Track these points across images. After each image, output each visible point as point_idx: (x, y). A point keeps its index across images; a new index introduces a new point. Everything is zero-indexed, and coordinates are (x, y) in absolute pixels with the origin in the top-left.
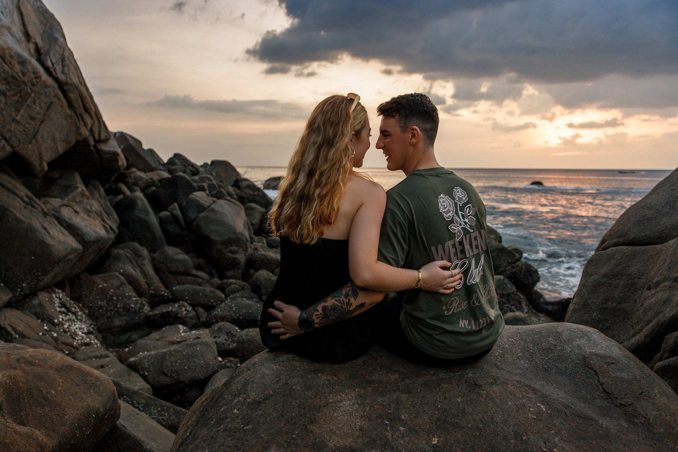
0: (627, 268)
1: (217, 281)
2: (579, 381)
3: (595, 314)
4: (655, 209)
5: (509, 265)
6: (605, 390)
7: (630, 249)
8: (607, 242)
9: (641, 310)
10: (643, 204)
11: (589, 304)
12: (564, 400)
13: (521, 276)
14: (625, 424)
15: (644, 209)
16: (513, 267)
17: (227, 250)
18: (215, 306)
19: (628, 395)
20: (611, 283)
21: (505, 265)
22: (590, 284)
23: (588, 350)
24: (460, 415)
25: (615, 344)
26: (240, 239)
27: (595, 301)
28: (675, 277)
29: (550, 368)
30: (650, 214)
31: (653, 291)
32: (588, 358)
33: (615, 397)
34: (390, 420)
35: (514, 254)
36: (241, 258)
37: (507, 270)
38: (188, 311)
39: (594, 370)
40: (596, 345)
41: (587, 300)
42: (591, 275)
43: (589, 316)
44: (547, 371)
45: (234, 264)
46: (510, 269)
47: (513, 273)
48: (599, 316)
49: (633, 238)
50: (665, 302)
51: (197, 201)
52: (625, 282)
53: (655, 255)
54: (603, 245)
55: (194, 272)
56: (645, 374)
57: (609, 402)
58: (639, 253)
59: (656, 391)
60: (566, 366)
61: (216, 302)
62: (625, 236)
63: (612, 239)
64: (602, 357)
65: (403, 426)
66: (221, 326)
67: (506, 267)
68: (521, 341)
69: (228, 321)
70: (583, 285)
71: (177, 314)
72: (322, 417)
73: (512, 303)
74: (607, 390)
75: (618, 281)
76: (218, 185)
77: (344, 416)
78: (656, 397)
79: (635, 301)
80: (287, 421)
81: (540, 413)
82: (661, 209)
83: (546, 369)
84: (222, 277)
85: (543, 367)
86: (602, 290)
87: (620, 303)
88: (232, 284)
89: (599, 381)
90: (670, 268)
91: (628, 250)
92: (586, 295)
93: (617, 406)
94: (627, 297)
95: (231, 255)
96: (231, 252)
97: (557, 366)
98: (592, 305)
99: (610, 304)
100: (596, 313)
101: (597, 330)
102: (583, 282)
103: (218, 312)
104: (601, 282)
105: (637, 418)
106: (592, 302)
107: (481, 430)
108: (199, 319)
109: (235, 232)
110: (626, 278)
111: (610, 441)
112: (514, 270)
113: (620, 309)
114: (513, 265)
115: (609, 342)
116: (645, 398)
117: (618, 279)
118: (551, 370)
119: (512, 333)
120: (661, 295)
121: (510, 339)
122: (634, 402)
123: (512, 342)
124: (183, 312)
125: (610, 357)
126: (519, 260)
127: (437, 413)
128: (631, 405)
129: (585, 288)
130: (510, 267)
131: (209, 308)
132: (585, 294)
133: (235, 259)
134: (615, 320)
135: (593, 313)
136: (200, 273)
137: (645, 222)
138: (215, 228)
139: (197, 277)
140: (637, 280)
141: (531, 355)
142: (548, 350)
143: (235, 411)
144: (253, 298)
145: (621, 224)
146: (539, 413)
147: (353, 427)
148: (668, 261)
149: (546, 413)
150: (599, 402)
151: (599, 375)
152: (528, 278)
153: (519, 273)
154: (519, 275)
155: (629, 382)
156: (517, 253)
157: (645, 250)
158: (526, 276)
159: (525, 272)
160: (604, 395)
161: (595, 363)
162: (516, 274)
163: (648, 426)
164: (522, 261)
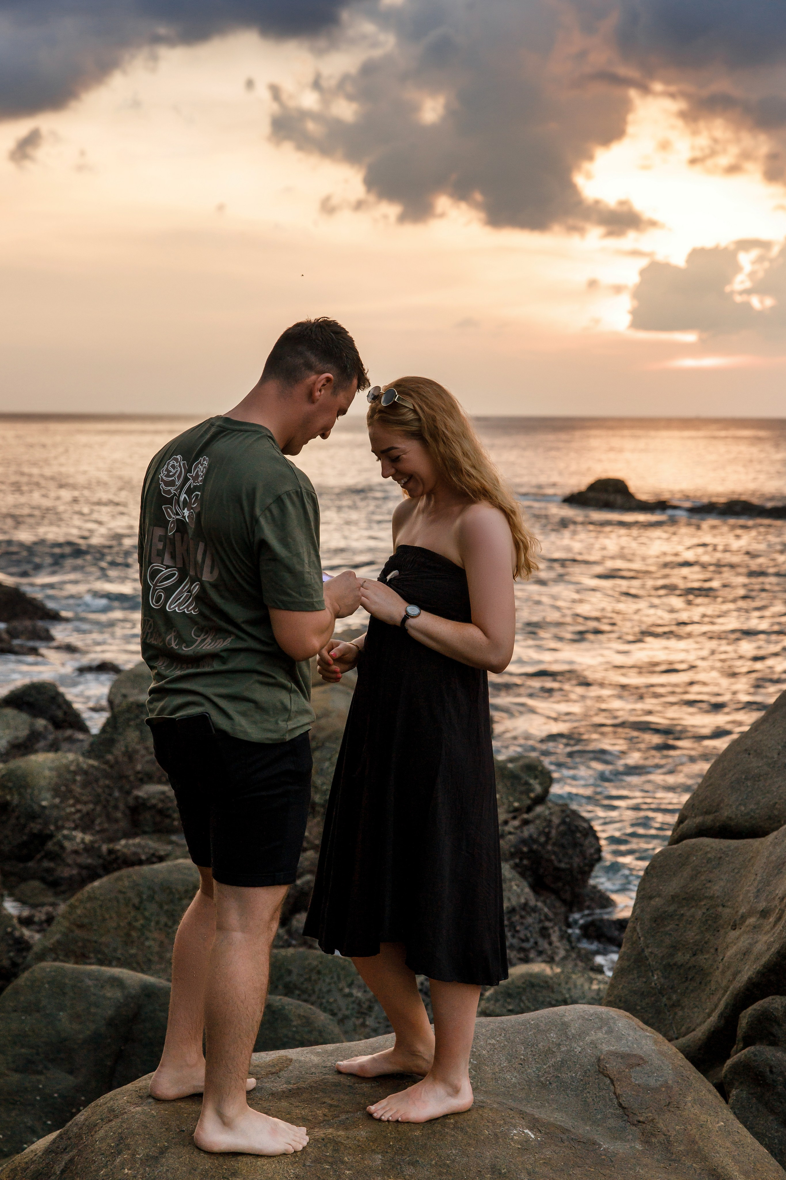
0: (709, 885)
2: (589, 1097)
3: (655, 978)
4: (766, 757)
5: (514, 818)
6: (621, 1104)
7: (714, 845)
8: (686, 822)
9: (721, 966)
10: (749, 742)
11: (646, 957)
12: (562, 1124)
13: (549, 848)
14: (639, 1147)
15: (749, 754)
16: (526, 822)
19: (651, 1108)
20: (682, 915)
22: (648, 917)
23: (605, 1048)
24: (421, 1151)
25: (651, 1035)
27: (656, 951)
28: (761, 909)
29: (549, 1081)
30: (758, 767)
31: (737, 933)
32: (604, 1059)
33: (632, 1113)
34: (331, 1164)
35: (527, 783)
37: (510, 833)
39: (610, 1078)
40: (619, 1038)
41: (643, 950)
42: (651, 898)
43: (645, 982)
44: (543, 1086)
46: (516, 828)
47: (524, 842)
48: (662, 980)
49: (727, 817)
50: (745, 954)
52: (704, 913)
53: (750, 860)
54: (681, 826)
56: (683, 1076)
57: (624, 1121)
58: (727, 855)
59: (690, 1099)
60: (572, 1077)
62: (714, 812)
63: (695, 817)
64: (624, 1056)
65: (349, 1170)
68: (506, 1043)
70: (636, 919)
72: (243, 1168)
73: (522, 935)
74: (623, 1103)
75: (693, 909)
77: (270, 1164)
78: (685, 1107)
79: (716, 950)
80: (202, 1174)
81: (527, 1140)
82: (776, 756)
83: (542, 1083)
85: (539, 1081)
86: (668, 928)
87: (694, 955)
89: (615, 1093)
90: (758, 891)
91: (712, 848)
92: (642, 939)
93: (633, 1125)
94: (706, 943)
97: (559, 1077)
98: (650, 960)
99: (680, 958)
100: (658, 975)
101: (628, 1014)
102: (638, 911)
104: (666, 912)
105: (654, 1136)
106: (651, 953)
107: (448, 1166)
110: (705, 905)
111: (614, 1166)
112: (529, 831)
113: (694, 967)
114: (525, 816)
115: (641, 1032)
116: (673, 1110)
117: (693, 907)
118: (550, 1083)
119: (492, 1029)
120: (743, 942)
121: (490, 1041)
122: (657, 1117)
123: (493, 1045)
125: (635, 1055)
126: (541, 799)
127: (389, 1151)
128: (652, 1120)
129: (641, 924)
130: (516, 823)
132: (639, 938)
134: (687, 988)
135: (653, 975)
137: (749, 783)
140: (720, 909)
141: (521, 1064)
142: (549, 1052)
143: (126, 1171)
145: (711, 785)
146: (526, 1142)
147: (286, 1175)
148: (758, 878)
149: (534, 1140)
150: (612, 1122)
151: (617, 1084)
152: (570, 852)
153: (542, 839)
154: (544, 845)
155: (656, 1090)
156: (536, 777)
157: (737, 848)
158: (563, 846)
159: (563, 834)
160: (619, 1112)
161: (613, 1066)
162: (535, 841)
163: (667, 1144)
164: (550, 804)
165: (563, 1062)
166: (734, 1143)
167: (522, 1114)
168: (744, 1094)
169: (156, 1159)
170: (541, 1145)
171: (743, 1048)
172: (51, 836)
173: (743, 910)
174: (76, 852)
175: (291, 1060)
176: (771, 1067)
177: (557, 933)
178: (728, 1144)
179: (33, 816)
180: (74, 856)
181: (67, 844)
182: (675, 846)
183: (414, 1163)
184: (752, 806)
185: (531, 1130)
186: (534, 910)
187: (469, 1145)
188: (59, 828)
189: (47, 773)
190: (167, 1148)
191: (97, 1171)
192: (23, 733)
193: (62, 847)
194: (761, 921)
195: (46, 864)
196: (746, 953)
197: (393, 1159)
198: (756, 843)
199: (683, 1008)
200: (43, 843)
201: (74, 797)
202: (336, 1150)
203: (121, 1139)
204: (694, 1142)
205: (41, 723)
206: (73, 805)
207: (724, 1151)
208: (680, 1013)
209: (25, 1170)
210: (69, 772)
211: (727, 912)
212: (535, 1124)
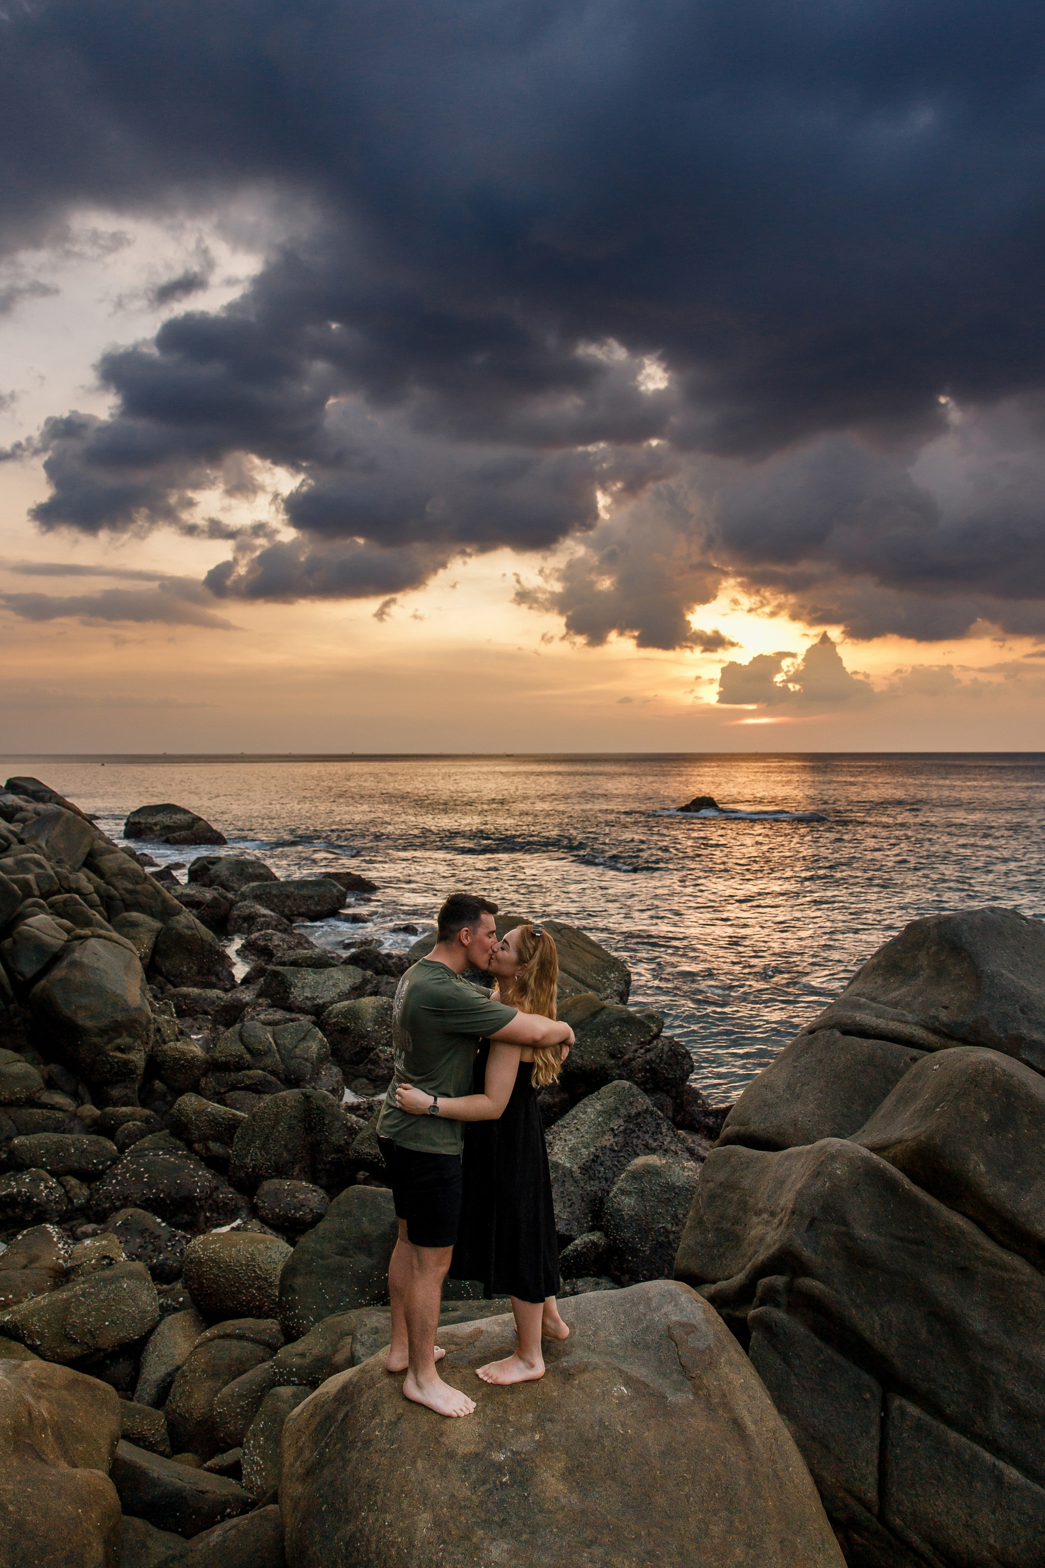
0: (741, 1180)
1: (90, 1110)
2: (662, 1356)
3: (710, 1236)
5: (641, 1048)
6: (681, 1363)
7: (745, 1153)
8: (729, 1128)
9: (748, 1240)
11: (704, 1220)
12: (645, 1380)
13: (662, 1065)
14: (691, 1398)
16: (648, 1050)
17: (109, 1047)
18: (103, 1172)
19: (700, 1367)
20: (726, 1196)
21: (634, 1048)
22: (705, 1194)
23: (673, 1318)
25: (701, 1306)
26: (136, 1021)
27: (710, 1217)
28: (771, 1210)
29: (638, 1342)
31: (757, 1220)
32: (672, 1327)
33: (688, 1370)
35: (649, 1027)
36: (138, 1057)
38: (52, 1188)
39: (675, 1342)
40: (683, 1309)
41: (702, 1216)
43: (704, 1237)
44: (635, 1346)
45: (125, 1071)
46: (642, 1054)
47: (647, 1062)
48: (714, 1237)
49: (752, 1132)
51: (36, 937)
52: (739, 1199)
53: (764, 1170)
55: (46, 1097)
56: (720, 1340)
57: (683, 1376)
58: (753, 1161)
59: (723, 1360)
60: (652, 1339)
61: (102, 1163)
63: (735, 1125)
64: (684, 1325)
66: (127, 1219)
67: (636, 1051)
68: (613, 1313)
69: (136, 1206)
70: (699, 1194)
71: (29, 1199)
74: (683, 1362)
75: (733, 1194)
76: (56, 873)
78: (720, 1366)
79: (745, 1226)
81: (623, 1395)
82: (782, 1092)
83: (635, 1344)
84: (100, 1101)
85: (633, 1342)
86: (718, 1204)
87: (733, 1225)
88: (128, 1118)
89: (678, 1354)
90: (769, 1196)
91: (742, 1156)
93: (688, 1379)
94: (740, 1219)
95: (119, 1055)
96: (119, 1049)
97: (645, 1339)
98: (707, 1222)
99: (725, 1224)
100: (711, 1233)
101: (689, 1286)
102: (700, 1190)
103: (110, 1186)
105: (701, 1389)
106: (707, 1218)
107: (574, 1422)
108: (70, 1200)
109: (126, 1009)
110: (739, 1193)
111: (675, 1417)
112: (649, 1056)
113: (733, 1233)
114: (648, 1047)
115: (696, 1303)
116: (713, 1368)
117: (732, 1192)
118: (639, 1344)
120: (760, 1230)
121: (603, 1312)
122: (703, 1374)
124: (42, 1191)
125: (691, 1324)
126: (657, 1036)
128: (700, 1376)
129: (701, 1198)
130: (642, 1051)
131: (88, 1177)
132: (701, 1207)
133: (126, 1063)
134: (729, 1246)
135: (708, 1233)
136: (59, 1099)
137: (766, 1108)
138: (84, 1001)
139: (53, 1107)
140: (748, 1198)
141: (622, 1329)
144: (178, 1149)
146: (622, 1397)
148: (769, 1186)
149: (628, 1395)
150: (675, 1376)
151: (679, 1346)
152: (675, 1067)
153: (658, 1061)
154: (659, 1064)
155: (703, 1352)
156: (654, 1023)
157: (758, 1158)
158: (670, 1065)
159: (670, 1057)
160: (680, 1369)
161: (677, 1332)
162: (654, 1062)
163: (709, 1396)
164: (663, 1039)
165: (648, 1327)
166: (749, 1396)
167: (620, 1371)
168: (760, 1337)
169: (396, 1423)
170: (632, 1399)
171: (759, 1306)
172: (373, 1049)
173: (760, 1205)
174: (387, 1060)
175: (482, 1332)
176: (775, 1322)
177: (666, 1127)
178: (746, 1398)
179: (362, 1037)
180: (386, 1062)
181: (381, 1055)
182: (722, 1148)
183: (551, 1420)
184: (768, 1125)
185: (625, 1387)
186: (652, 1113)
187: (587, 1403)
188: (378, 1043)
189: (371, 1010)
190: (402, 1415)
191: (361, 1429)
192: (359, 980)
193: (379, 1057)
194: (770, 1218)
195: (369, 1066)
196: (761, 1239)
197: (539, 1416)
198: (769, 1155)
199: (726, 1259)
200: (369, 1053)
201: (386, 1024)
202: (505, 1412)
203: (375, 1406)
204: (724, 1395)
205: (369, 973)
206: (386, 1029)
207: (743, 1404)
208: (724, 1262)
209: (322, 1407)
210: (384, 1009)
211: (752, 1201)
212: (629, 1381)
